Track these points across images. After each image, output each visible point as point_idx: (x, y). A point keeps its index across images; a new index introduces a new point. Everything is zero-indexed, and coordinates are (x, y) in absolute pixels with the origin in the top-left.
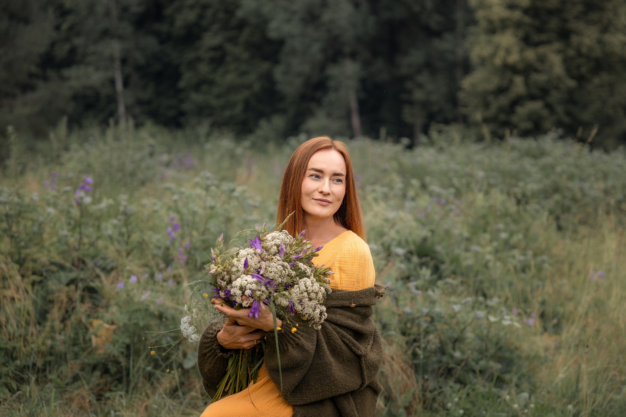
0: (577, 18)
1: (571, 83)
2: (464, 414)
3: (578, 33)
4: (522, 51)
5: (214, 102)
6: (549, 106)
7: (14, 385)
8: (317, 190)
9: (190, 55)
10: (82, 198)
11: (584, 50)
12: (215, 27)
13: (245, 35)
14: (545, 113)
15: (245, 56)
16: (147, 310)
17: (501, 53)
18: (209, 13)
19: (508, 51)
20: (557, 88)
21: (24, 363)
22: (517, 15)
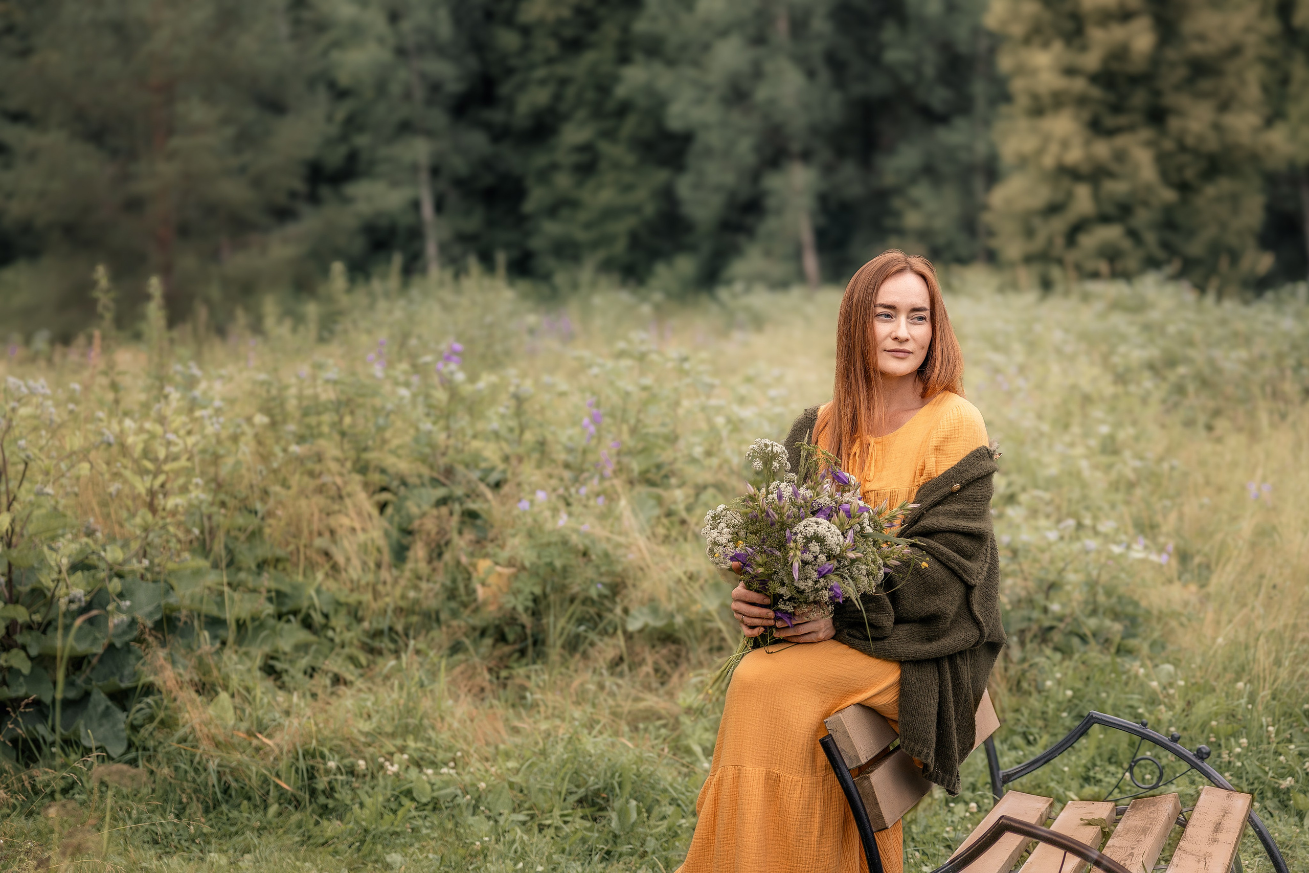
0: (1178, 88)
1: (1169, 195)
2: (1074, 697)
3: (1180, 113)
4: (1087, 143)
5: (581, 235)
6: (1133, 234)
7: (363, 658)
8: (889, 335)
9: (540, 160)
10: (452, 373)
11: (1190, 141)
12: (582, 114)
13: (630, 125)
14: (1126, 244)
15: (630, 159)
16: (565, 542)
17: (1054, 149)
18: (571, 92)
19: (1065, 144)
20: (1145, 204)
21: (375, 625)
22: (1079, 85)
